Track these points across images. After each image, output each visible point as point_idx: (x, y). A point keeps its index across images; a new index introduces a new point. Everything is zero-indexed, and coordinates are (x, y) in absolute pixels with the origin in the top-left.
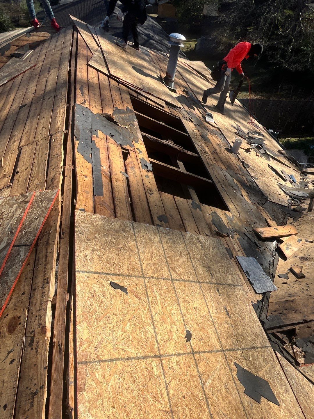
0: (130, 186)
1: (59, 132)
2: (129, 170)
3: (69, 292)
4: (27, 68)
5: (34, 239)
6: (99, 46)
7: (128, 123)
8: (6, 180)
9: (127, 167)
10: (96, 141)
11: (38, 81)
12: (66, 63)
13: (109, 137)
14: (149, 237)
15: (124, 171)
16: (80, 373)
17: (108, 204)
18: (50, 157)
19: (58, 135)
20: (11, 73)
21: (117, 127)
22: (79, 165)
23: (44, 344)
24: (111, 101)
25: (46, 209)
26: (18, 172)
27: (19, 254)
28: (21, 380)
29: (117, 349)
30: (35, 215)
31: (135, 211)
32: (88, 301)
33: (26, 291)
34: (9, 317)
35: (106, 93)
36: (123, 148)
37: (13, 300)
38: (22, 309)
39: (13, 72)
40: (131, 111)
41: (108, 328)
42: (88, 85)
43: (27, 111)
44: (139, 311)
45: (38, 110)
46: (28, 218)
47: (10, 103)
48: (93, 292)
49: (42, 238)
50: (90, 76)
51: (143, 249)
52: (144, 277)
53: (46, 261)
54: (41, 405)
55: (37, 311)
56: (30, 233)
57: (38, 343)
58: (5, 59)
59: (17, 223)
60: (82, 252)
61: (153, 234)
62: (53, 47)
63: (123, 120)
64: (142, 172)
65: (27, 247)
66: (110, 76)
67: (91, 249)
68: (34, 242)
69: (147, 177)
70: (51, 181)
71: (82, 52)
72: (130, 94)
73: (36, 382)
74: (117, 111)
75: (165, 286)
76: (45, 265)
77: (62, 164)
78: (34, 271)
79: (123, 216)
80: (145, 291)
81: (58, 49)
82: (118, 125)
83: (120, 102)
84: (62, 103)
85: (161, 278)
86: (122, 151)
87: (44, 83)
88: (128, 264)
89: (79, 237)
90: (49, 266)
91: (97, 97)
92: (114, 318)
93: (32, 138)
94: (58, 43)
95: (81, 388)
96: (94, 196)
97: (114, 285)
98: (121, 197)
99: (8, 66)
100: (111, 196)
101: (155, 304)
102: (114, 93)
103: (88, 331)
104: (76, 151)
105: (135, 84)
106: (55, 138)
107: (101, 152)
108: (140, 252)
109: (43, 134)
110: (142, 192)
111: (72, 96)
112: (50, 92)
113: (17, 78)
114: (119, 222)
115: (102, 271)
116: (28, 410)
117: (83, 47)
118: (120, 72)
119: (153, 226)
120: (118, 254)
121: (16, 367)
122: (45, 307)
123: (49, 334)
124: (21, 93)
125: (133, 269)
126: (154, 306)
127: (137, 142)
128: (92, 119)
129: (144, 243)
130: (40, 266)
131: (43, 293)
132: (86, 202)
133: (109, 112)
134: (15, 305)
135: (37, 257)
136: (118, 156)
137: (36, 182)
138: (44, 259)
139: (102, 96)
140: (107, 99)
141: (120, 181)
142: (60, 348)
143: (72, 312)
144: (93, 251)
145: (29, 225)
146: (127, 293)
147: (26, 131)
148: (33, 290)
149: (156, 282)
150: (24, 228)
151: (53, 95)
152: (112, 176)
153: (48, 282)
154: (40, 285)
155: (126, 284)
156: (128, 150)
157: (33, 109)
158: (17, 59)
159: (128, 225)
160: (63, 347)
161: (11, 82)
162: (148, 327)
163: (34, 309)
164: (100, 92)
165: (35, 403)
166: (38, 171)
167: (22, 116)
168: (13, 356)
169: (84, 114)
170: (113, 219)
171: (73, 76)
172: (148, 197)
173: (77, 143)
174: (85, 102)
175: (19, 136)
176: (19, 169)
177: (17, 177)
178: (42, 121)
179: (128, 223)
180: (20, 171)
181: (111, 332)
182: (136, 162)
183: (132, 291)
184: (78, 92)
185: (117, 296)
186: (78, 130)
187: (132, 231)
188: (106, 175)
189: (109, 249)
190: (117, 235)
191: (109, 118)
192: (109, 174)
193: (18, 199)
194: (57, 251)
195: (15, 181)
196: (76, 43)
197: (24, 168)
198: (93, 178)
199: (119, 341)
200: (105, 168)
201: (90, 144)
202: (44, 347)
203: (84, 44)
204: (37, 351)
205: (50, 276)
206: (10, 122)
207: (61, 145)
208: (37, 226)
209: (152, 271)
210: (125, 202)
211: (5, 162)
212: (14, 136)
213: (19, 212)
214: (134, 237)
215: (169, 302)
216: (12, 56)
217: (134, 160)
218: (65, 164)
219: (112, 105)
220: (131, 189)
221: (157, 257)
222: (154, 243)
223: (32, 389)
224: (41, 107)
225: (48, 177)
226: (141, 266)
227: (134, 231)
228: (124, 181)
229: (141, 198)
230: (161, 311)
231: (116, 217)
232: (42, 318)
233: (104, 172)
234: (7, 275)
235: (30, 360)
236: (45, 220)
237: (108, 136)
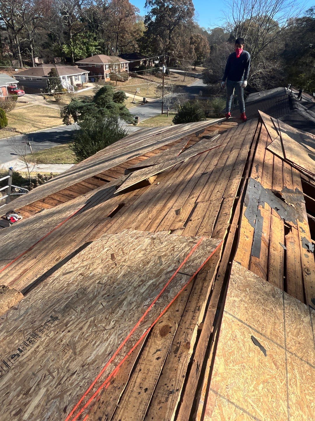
0: (287, 259)
1: (231, 197)
2: (288, 244)
3: (214, 325)
4: (213, 147)
5: (195, 272)
6: (279, 135)
7: (295, 203)
8: (181, 224)
9: (287, 241)
10: (261, 211)
11: (221, 157)
12: (248, 146)
13: (274, 211)
14: (299, 313)
15: (283, 243)
16: (210, 398)
17: (262, 266)
18: (220, 214)
19: (230, 199)
20: (200, 149)
21: (283, 204)
22: (243, 226)
23: (187, 357)
24: (281, 181)
25: (209, 252)
26: (191, 220)
27: (181, 280)
28: (162, 376)
29: (246, 401)
30: (200, 254)
31: (288, 283)
32: (229, 341)
33: (180, 310)
34: (163, 324)
35: (278, 173)
36: (285, 223)
37: (168, 313)
38: (174, 322)
39: (202, 149)
40: (299, 192)
41: (241, 376)
42: (264, 165)
43: (208, 177)
44: (274, 379)
45: (217, 178)
46: (193, 255)
47: (195, 170)
48: (234, 336)
49: (201, 273)
50: (266, 158)
51: (291, 322)
52: (286, 350)
53: (201, 292)
54: (174, 404)
55: (185, 329)
56: (193, 266)
57: (182, 353)
58: (198, 139)
59: (184, 256)
60: (232, 297)
61: (303, 312)
62: (238, 133)
63: (290, 198)
64: (301, 250)
65: (188, 277)
66: (285, 160)
67: (240, 298)
68: (195, 274)
69: (307, 256)
70: (217, 232)
71: (263, 138)
72: (301, 178)
73: (174, 383)
74: (286, 190)
75: (308, 371)
76: (200, 295)
77: (229, 222)
78: (189, 296)
79: (275, 282)
80: (285, 364)
81: (243, 135)
82: (285, 202)
83: (291, 183)
84: (238, 176)
85: (304, 361)
86: (285, 226)
87: (225, 159)
88: (272, 328)
89: (232, 284)
90: (203, 297)
91: (269, 176)
92: (249, 371)
93: (207, 197)
94: (243, 131)
95: (209, 413)
96: (251, 255)
97: (255, 342)
98: (276, 265)
99: (199, 145)
100: (266, 261)
101: (293, 383)
102: (286, 175)
103: (224, 367)
104: (243, 214)
105: (308, 170)
106: (227, 201)
107: (264, 221)
108: (286, 323)
109: (217, 196)
110: (298, 268)
111: (248, 171)
112: (229, 166)
113: (204, 153)
114: (270, 287)
115: (246, 322)
116: (163, 403)
117: (265, 134)
118: (296, 157)
119: (305, 305)
120: (264, 315)
121: (160, 364)
122: (193, 328)
123: (191, 351)
124: (205, 164)
125: (276, 336)
126: (292, 384)
127: (301, 221)
128: (261, 193)
129: (292, 317)
130: (195, 294)
131: (194, 316)
132: (243, 258)
133: (278, 189)
134: (169, 317)
135: (194, 288)
136: (280, 228)
137: (204, 230)
138: (199, 291)
139: (274, 175)
140: (278, 178)
141: (277, 250)
142: (198, 368)
143: (214, 343)
144: (241, 300)
145: (193, 261)
146: (266, 355)
147: (204, 191)
148: (185, 311)
149: (298, 361)
150: (189, 262)
151: (231, 168)
152: (271, 244)
153: (199, 310)
154: (192, 309)
155: (266, 346)
156: (291, 226)
157: (212, 176)
158: (206, 140)
159: (279, 293)
160: (200, 368)
161: (199, 155)
162: (281, 401)
163: (184, 326)
164: (273, 171)
165: (170, 400)
166: (207, 223)
167: (203, 181)
168: (160, 354)
169: (256, 186)
170: (265, 281)
171: (251, 156)
172: (304, 275)
173: (245, 208)
174: (258, 177)
175: (198, 194)
176: (192, 218)
177: (190, 223)
178: (218, 186)
179: (280, 291)
180: (193, 220)
181: (243, 382)
182: (296, 239)
183: (271, 356)
184: (254, 169)
185: (256, 352)
186: (248, 198)
187: (281, 300)
188: (265, 241)
189: (257, 306)
190: (266, 297)
191: (278, 195)
192: (268, 242)
193: (189, 239)
194: (212, 288)
195: (188, 226)
196: (259, 131)
197: (196, 218)
198: (253, 240)
199: (249, 394)
200: (265, 235)
201: (256, 212)
202: (186, 359)
203: (266, 132)
204: (179, 360)
205: (202, 306)
206: (192, 184)
207: (231, 207)
208: (199, 263)
209: (296, 348)
210: (279, 271)
211: (182, 211)
212: (193, 194)
213: (187, 249)
214: (283, 306)
215: (310, 391)
216: (204, 137)
217: (296, 236)
218: (231, 222)
219: (282, 184)
220: (288, 262)
221: (304, 338)
222: (303, 321)
223: (169, 388)
224: (220, 176)
225: (215, 229)
226: (285, 337)
227: (284, 301)
228: (282, 253)
229: (296, 274)
230: (299, 395)
231: (267, 280)
232: (189, 336)
233: (264, 238)
234: (169, 292)
235: (172, 364)
236: (206, 261)
237: (273, 209)
